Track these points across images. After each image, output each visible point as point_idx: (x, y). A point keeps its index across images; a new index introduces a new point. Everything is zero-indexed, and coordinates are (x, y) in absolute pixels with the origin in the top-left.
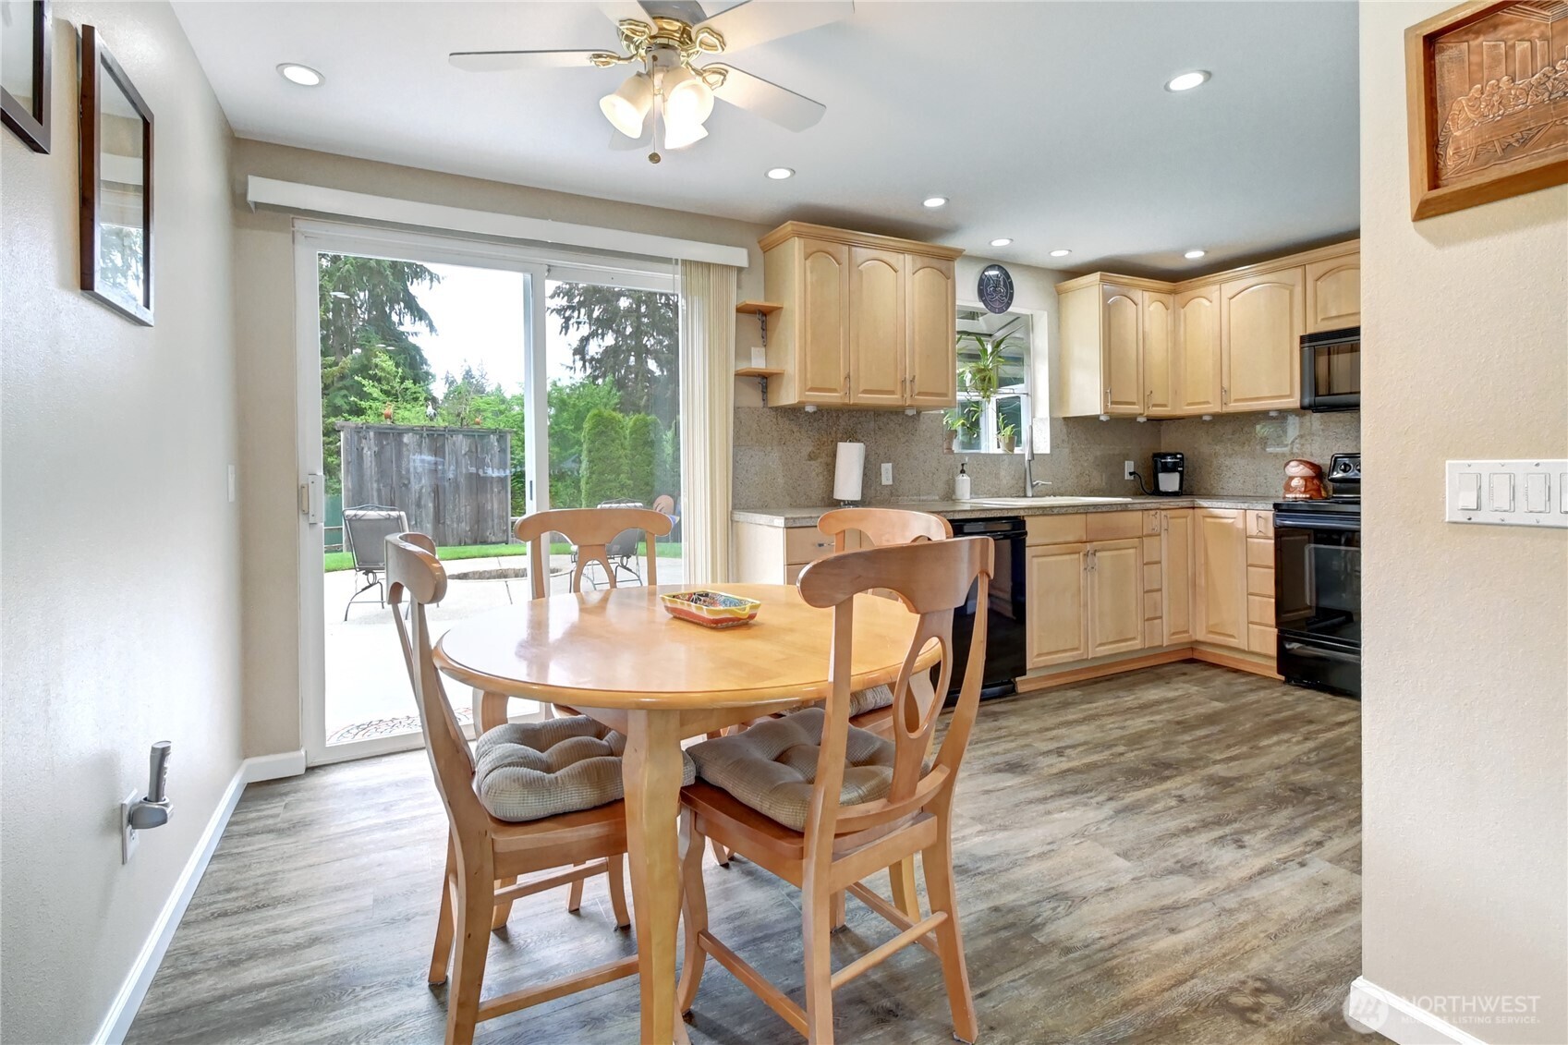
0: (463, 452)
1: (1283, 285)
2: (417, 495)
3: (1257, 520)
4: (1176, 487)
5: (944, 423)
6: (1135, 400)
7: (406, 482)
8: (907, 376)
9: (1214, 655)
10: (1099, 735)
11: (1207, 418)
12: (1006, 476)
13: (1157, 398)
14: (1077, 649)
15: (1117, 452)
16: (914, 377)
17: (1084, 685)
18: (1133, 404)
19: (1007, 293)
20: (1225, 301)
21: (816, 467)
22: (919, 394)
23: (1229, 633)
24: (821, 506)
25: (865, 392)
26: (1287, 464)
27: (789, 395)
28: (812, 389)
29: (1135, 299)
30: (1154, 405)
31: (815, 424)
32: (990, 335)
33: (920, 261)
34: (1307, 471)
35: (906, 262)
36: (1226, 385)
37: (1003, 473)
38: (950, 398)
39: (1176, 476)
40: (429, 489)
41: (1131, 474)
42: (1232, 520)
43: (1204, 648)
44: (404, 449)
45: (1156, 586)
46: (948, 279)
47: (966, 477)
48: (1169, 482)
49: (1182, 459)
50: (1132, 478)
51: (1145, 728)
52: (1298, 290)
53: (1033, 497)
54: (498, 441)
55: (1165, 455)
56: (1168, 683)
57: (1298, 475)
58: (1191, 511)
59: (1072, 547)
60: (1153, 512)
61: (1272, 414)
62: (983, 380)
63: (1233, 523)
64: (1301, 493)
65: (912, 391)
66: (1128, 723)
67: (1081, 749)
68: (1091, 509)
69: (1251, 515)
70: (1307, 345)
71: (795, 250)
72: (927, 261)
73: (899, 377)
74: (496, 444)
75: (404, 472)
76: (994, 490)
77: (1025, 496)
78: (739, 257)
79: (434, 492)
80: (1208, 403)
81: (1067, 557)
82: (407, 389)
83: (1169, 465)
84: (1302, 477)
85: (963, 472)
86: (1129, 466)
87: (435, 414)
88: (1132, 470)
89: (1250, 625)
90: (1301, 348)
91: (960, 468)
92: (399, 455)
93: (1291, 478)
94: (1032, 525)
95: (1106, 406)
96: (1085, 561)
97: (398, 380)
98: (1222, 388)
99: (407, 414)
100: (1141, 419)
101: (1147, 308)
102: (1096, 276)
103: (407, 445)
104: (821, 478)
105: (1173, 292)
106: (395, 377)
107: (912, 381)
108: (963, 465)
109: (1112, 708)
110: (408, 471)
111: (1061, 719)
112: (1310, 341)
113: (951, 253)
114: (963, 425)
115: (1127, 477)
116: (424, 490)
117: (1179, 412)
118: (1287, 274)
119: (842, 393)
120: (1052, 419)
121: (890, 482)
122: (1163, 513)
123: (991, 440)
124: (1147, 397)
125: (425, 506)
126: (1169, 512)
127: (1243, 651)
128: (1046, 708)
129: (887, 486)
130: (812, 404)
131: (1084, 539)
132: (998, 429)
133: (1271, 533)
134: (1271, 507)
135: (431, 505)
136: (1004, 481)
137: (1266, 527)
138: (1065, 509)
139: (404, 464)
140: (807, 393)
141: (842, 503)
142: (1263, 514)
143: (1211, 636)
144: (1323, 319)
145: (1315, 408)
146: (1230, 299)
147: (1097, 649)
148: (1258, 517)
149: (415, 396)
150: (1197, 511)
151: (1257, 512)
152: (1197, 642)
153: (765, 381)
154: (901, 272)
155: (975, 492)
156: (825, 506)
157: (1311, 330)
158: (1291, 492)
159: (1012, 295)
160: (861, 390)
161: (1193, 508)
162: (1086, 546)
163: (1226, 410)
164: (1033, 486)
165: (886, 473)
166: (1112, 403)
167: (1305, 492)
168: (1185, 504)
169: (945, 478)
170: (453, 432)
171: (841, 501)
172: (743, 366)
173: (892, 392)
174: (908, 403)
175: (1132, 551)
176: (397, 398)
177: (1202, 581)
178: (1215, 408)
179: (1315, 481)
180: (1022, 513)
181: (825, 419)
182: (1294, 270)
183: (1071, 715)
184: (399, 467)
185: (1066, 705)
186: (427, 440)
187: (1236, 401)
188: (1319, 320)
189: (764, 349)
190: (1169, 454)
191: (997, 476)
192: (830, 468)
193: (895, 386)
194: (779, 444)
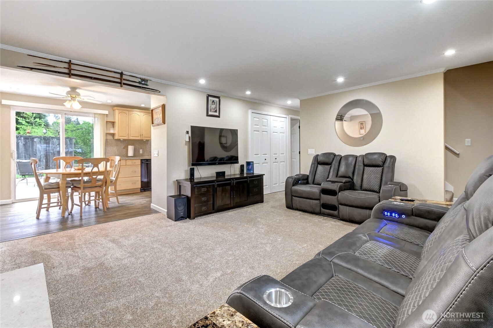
0: (57, 144)
2: (39, 157)
7: (35, 153)
21: (125, 150)
22: (144, 137)
25: (132, 137)
27: (116, 137)
33: (144, 114)
35: (141, 114)
40: (44, 156)
44: (35, 143)
54: (69, 141)
71: (117, 112)
72: (146, 114)
73: (140, 134)
74: (69, 142)
75: (34, 150)
78: (106, 112)
79: (46, 157)
82: (36, 122)
87: (46, 132)
92: (33, 145)
97: (33, 118)
99: (36, 130)
103: (35, 142)
104: (125, 152)
106: (31, 117)
107: (143, 135)
110: (36, 150)
116: (42, 156)
119: (127, 137)
121: (142, 153)
125: (42, 161)
130: (122, 139)
135: (44, 161)
139: (34, 148)
140: (120, 137)
149: (39, 124)
153: (113, 135)
154: (140, 116)
156: (126, 157)
165: (141, 151)
170: (53, 138)
171: (128, 156)
172: (108, 132)
173: (138, 137)
174: (142, 139)
176: (33, 125)
181: (125, 141)
184: (33, 148)
186: (43, 141)
189: (113, 128)
192: (127, 150)
193: (139, 136)
194: (116, 146)
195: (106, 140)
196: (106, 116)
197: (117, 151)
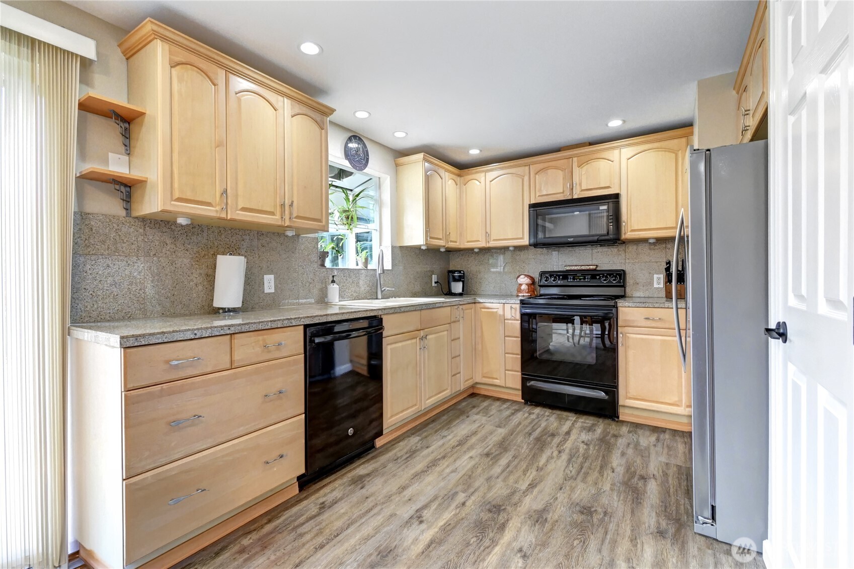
1: (518, 175)
3: (511, 309)
4: (460, 290)
5: (319, 246)
6: (441, 237)
8: (286, 202)
9: (486, 390)
10: (442, 484)
11: (476, 250)
12: (363, 287)
13: (453, 238)
14: (415, 405)
15: (429, 269)
16: (293, 202)
17: (420, 430)
18: (440, 239)
19: (364, 157)
20: (488, 182)
21: (198, 276)
22: (297, 217)
23: (495, 377)
24: (200, 314)
25: (243, 209)
26: (518, 277)
27: (152, 203)
28: (179, 200)
29: (441, 175)
30: (451, 241)
31: (194, 238)
32: (351, 190)
33: (298, 109)
34: (527, 281)
35: (286, 106)
36: (488, 231)
37: (361, 282)
38: (324, 223)
39: (460, 285)
41: (435, 283)
42: (496, 310)
43: (478, 386)
45: (458, 354)
46: (322, 129)
47: (335, 286)
48: (457, 287)
49: (464, 273)
50: (436, 285)
51: (469, 466)
52: (526, 178)
53: (382, 299)
55: (453, 272)
56: (468, 417)
57: (525, 283)
58: (474, 305)
59: (411, 334)
60: (456, 307)
61: (511, 248)
62: (347, 218)
63: (496, 312)
64: (526, 293)
65: (291, 214)
66: (458, 463)
67: (434, 506)
68: (424, 307)
69: (507, 307)
70: (532, 209)
71: (158, 54)
72: (305, 110)
73: (278, 200)
76: (355, 294)
77: (377, 299)
80: (479, 241)
81: (409, 342)
83: (457, 278)
84: (526, 284)
85: (333, 281)
86: (434, 278)
88: (436, 281)
89: (506, 372)
90: (529, 211)
91: (331, 279)
93: (521, 285)
94: (387, 322)
95: (426, 240)
96: (420, 343)
98: (486, 233)
100: (442, 250)
101: (447, 181)
102: (421, 156)
104: (200, 288)
105: (459, 176)
107: (291, 205)
108: (333, 276)
109: (442, 450)
111: (413, 471)
112: (533, 208)
113: (326, 110)
114: (333, 248)
115: (433, 284)
117: (462, 246)
118: (520, 169)
119: (218, 208)
120: (393, 248)
121: (273, 291)
122: (461, 307)
123: (351, 260)
124: (447, 236)
126: (464, 306)
127: (503, 387)
128: (399, 461)
129: (269, 294)
130: (184, 215)
131: (420, 328)
132: (357, 252)
133: (518, 316)
134: (519, 302)
136: (363, 289)
137: (515, 314)
138: (408, 308)
140: (173, 202)
141: (221, 311)
142: (514, 306)
143: (484, 379)
144: (539, 196)
145: (536, 245)
146: (491, 181)
147: (427, 402)
148: (511, 308)
150: (478, 305)
151: (511, 305)
152: (477, 383)
153: (127, 189)
154: (280, 111)
155: (342, 297)
156: (204, 314)
157: (533, 202)
158: (521, 293)
159: (368, 159)
160: (240, 207)
161: (475, 303)
162: (420, 333)
163: (488, 245)
164: (382, 292)
165: (269, 284)
166: (431, 238)
167: (528, 292)
168: (470, 301)
169: (319, 286)
171: (219, 309)
172: (92, 166)
173: (272, 213)
174: (287, 223)
175: (445, 333)
177: (479, 347)
178: (482, 244)
179: (532, 286)
180: (380, 313)
181: (205, 234)
182: (523, 168)
183: (419, 464)
185: (412, 453)
187: (494, 240)
188: (537, 196)
189: (126, 158)
190: (457, 271)
191: (358, 285)
192: (210, 279)
193: (275, 206)
194: (147, 254)
195: (82, 218)
196: (77, 66)
197: (149, 285)
